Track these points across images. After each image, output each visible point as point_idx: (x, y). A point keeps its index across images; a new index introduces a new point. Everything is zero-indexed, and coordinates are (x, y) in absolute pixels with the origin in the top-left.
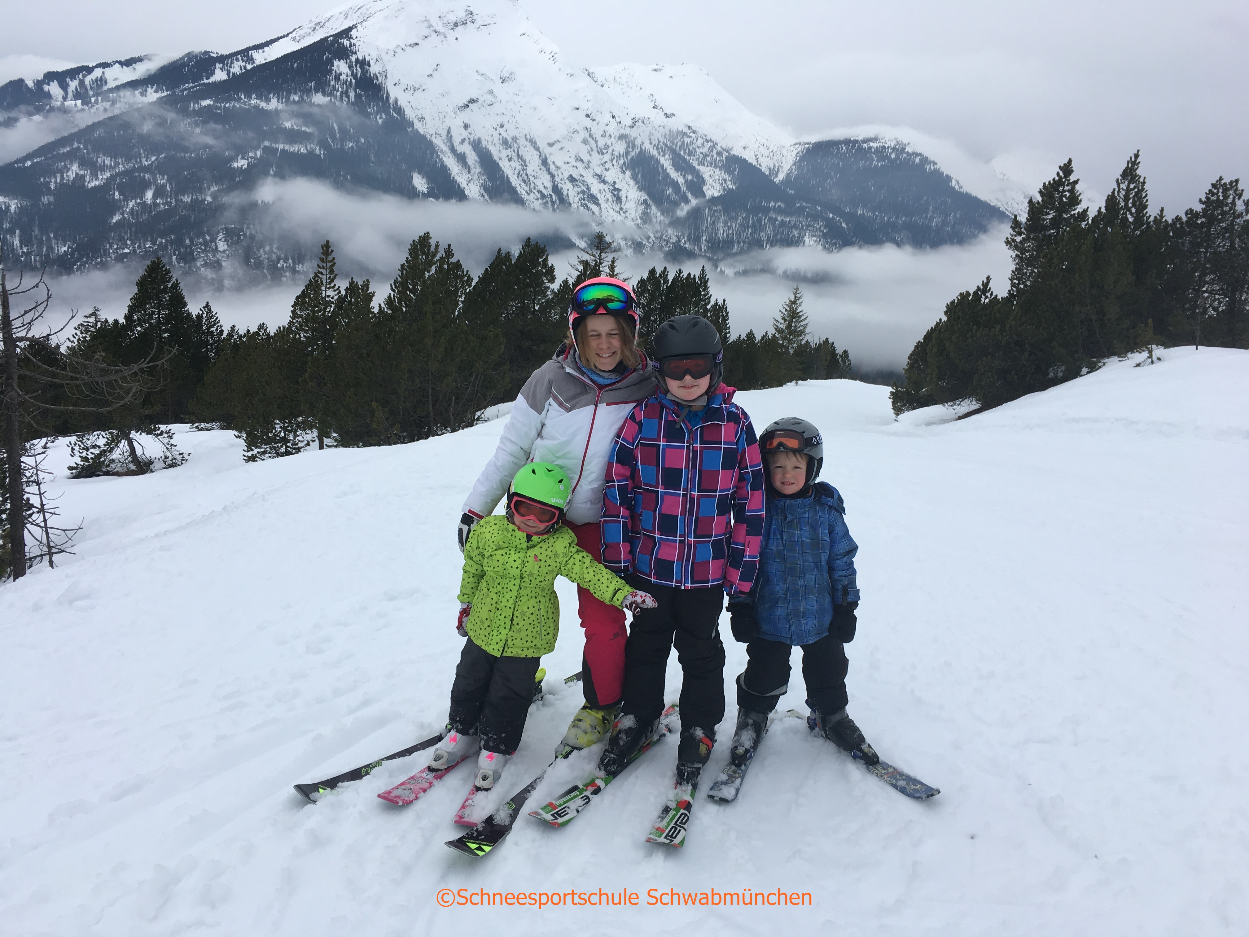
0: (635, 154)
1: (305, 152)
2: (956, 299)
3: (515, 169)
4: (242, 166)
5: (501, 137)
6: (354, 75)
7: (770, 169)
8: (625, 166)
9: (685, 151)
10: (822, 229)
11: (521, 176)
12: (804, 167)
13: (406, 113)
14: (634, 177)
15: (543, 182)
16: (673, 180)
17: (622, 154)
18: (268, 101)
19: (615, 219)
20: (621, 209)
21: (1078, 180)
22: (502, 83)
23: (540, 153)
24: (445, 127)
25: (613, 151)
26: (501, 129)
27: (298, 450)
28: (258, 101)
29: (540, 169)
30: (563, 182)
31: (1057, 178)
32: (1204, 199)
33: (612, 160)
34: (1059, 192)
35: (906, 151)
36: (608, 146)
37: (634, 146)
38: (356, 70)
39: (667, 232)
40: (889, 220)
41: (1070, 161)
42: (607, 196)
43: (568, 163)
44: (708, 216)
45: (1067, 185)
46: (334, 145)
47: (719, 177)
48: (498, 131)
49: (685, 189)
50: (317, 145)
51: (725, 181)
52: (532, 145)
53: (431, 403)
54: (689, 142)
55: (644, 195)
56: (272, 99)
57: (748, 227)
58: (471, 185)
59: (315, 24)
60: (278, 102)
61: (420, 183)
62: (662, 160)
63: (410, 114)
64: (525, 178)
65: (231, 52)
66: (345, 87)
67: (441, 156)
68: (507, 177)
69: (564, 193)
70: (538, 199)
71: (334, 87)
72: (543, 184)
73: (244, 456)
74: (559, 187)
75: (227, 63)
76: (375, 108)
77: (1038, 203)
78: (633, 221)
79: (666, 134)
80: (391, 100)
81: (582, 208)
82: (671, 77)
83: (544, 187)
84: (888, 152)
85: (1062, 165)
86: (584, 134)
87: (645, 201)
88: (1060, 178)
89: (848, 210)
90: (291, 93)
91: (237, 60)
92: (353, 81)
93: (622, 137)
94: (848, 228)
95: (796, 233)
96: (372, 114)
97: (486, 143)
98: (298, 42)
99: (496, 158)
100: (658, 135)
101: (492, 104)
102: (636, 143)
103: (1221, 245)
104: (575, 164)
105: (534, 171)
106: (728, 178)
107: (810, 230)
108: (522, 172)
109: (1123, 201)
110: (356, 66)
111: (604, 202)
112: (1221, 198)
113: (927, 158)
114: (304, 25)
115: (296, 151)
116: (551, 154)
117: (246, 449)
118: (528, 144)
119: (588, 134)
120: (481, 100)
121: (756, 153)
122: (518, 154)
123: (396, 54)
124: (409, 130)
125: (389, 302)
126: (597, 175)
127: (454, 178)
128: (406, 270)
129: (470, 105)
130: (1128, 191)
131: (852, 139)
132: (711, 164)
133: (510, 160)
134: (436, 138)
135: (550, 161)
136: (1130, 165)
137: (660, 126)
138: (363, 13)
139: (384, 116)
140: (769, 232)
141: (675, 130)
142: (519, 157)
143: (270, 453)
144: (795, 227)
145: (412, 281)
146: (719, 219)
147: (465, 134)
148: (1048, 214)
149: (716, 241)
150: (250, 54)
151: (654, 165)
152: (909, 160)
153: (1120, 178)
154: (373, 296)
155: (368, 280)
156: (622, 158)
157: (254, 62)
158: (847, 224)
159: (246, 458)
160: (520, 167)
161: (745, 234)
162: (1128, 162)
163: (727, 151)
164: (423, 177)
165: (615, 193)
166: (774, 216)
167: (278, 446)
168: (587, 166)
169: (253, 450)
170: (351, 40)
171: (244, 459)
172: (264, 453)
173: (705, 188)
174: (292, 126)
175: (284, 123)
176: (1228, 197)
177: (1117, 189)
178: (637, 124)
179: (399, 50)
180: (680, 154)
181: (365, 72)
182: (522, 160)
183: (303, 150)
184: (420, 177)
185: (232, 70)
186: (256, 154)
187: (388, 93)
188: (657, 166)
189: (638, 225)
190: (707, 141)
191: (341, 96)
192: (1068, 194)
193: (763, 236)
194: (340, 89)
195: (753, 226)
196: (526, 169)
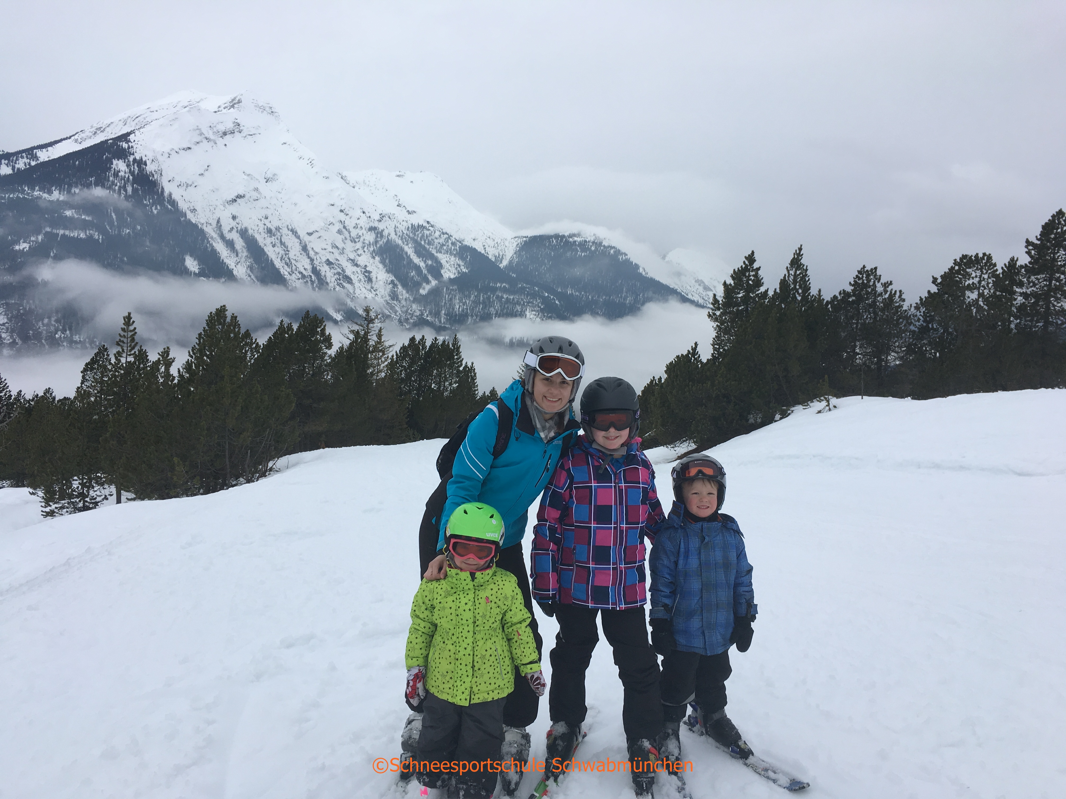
0: (383, 243)
1: (84, 237)
2: (674, 361)
3: (279, 253)
4: (24, 249)
5: (266, 227)
6: (132, 173)
7: (496, 257)
8: (375, 253)
9: (425, 241)
10: (540, 305)
11: (284, 259)
12: (523, 256)
13: (179, 205)
14: (383, 262)
15: (304, 264)
16: (416, 265)
17: (371, 242)
18: (50, 192)
19: (367, 296)
20: (372, 288)
21: (760, 267)
22: (266, 182)
23: (300, 240)
24: (216, 217)
25: (364, 240)
26: (265, 220)
27: (96, 504)
28: (41, 193)
29: (301, 254)
30: (321, 265)
31: (744, 266)
32: (853, 283)
33: (363, 247)
34: (746, 277)
35: (603, 244)
36: (360, 236)
37: (382, 236)
38: (134, 168)
39: (411, 307)
40: (592, 298)
41: (753, 252)
42: (360, 277)
43: (325, 249)
44: (446, 294)
45: (752, 271)
46: (112, 232)
47: (454, 262)
48: (263, 222)
49: (426, 272)
50: (96, 232)
51: (459, 266)
52: (293, 234)
53: (227, 456)
54: (428, 234)
55: (391, 276)
56: (54, 192)
57: (480, 303)
58: (239, 266)
59: (96, 129)
60: (60, 194)
61: (191, 264)
62: (406, 248)
63: (183, 206)
64: (288, 261)
65: (16, 150)
66: (123, 182)
67: (211, 242)
68: (272, 260)
69: (322, 274)
70: (299, 279)
71: (113, 182)
72: (303, 266)
73: (42, 511)
74: (318, 269)
75: (13, 160)
76: (151, 201)
77: (730, 285)
78: (382, 298)
79: (408, 227)
80: (166, 194)
81: (338, 287)
82: (412, 182)
83: (305, 269)
84: (589, 245)
85: (747, 256)
86: (338, 226)
87: (392, 282)
88: (746, 266)
89: (559, 290)
90: (72, 186)
91: (22, 157)
92: (131, 177)
93: (372, 229)
94: (561, 305)
95: (519, 308)
96: (148, 206)
97: (252, 231)
98: (80, 143)
99: (261, 244)
100: (402, 227)
101: (257, 200)
102: (384, 234)
103: (867, 317)
104: (332, 250)
105: (295, 255)
106: (461, 263)
107: (530, 306)
108: (284, 256)
109: (793, 284)
110: (134, 165)
111: (357, 282)
112: (865, 282)
113: (619, 251)
114: (86, 130)
115: (76, 236)
116: (310, 242)
117: (43, 504)
118: (290, 233)
119: (343, 226)
120: (247, 196)
121: (484, 244)
122: (281, 241)
123: (170, 156)
124: (182, 219)
125: (188, 366)
126: (350, 259)
127: (223, 260)
128: (203, 338)
129: (238, 200)
130: (795, 276)
131: (560, 234)
132: (447, 252)
133: (274, 246)
134: (206, 226)
135: (309, 248)
136: (796, 257)
137: (403, 221)
138: (141, 121)
139: (159, 207)
140: (497, 308)
141: (416, 225)
142: (281, 243)
143: (67, 508)
144: (518, 303)
145: (210, 348)
146: (455, 296)
147: (233, 224)
148: (739, 293)
149: (454, 315)
150: (34, 153)
151: (399, 252)
152: (606, 251)
153: (789, 266)
154: (173, 361)
155: (168, 348)
156: (372, 246)
157: (38, 160)
158: (559, 301)
159: (45, 514)
160: (283, 252)
161: (477, 309)
162: (794, 254)
163: (460, 242)
164: (195, 260)
165: (367, 274)
166: (500, 295)
167: (76, 501)
168: (341, 252)
169: (51, 506)
170: (130, 143)
171: (42, 515)
172: (62, 508)
173: (442, 272)
174: (73, 214)
175: (65, 212)
176: (870, 281)
177: (787, 275)
178: (384, 218)
179: (173, 153)
180: (421, 243)
181: (141, 170)
182: (285, 246)
183: (82, 235)
184: (192, 260)
185: (17, 166)
186: (37, 238)
187: (163, 188)
188: (402, 253)
189: (387, 301)
190: (443, 233)
191: (120, 190)
192: (752, 278)
193: (492, 310)
194: (118, 184)
195: (484, 302)
196: (288, 254)
